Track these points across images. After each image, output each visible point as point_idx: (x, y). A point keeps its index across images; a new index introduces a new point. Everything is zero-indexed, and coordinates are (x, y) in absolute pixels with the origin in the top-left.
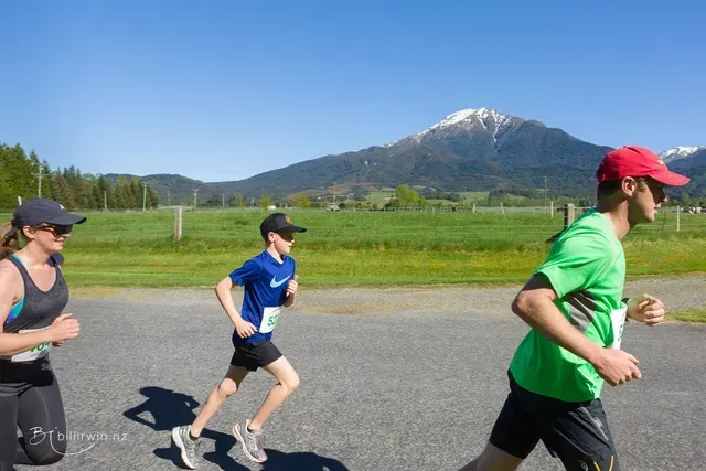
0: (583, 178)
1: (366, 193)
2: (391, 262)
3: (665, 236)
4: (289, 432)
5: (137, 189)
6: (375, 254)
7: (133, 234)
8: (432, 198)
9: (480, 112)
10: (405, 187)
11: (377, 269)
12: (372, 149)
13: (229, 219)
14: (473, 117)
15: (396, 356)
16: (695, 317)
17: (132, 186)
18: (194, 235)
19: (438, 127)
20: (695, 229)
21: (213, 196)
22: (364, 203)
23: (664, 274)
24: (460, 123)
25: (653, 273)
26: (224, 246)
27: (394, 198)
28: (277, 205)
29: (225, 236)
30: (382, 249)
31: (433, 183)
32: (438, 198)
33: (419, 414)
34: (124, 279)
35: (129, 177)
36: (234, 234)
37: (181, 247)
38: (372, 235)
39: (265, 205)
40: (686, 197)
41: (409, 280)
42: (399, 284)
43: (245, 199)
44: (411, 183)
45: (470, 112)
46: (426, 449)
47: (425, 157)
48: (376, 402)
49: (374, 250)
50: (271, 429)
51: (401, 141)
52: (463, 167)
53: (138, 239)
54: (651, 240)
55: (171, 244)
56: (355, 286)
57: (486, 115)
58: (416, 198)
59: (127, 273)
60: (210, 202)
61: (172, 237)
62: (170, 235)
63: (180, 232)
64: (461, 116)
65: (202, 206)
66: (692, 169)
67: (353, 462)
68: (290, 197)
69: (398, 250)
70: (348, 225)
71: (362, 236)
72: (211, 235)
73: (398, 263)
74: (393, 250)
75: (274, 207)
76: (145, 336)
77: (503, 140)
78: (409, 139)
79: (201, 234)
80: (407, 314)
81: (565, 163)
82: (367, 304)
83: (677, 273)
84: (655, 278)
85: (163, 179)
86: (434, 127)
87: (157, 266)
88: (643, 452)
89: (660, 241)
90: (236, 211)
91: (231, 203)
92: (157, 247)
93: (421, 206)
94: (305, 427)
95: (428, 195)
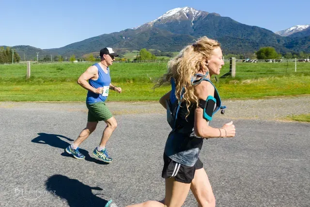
0: (242, 44)
1: (124, 53)
2: (136, 89)
3: (288, 75)
4: (82, 174)
5: (9, 52)
6: (128, 85)
7: (7, 75)
8: (159, 56)
9: (185, 9)
10: (145, 50)
11: (129, 92)
12: (127, 30)
13: (53, 67)
14: (181, 12)
15: (137, 137)
16: (304, 119)
17: (7, 52)
18: (36, 76)
19: (162, 18)
20: (306, 71)
21: (47, 56)
22: (123, 59)
23: (286, 96)
24: (174, 15)
25: (280, 95)
26: (51, 81)
27: (139, 56)
28: (78, 60)
29: (52, 75)
30: (132, 82)
31: (159, 47)
32: (162, 56)
33: (149, 167)
34: (3, 97)
35: (5, 47)
36: (56, 75)
37: (30, 82)
38: (126, 75)
39: (73, 60)
40: (301, 54)
41: (145, 98)
42: (140, 100)
43: (62, 57)
44: (148, 48)
45: (179, 9)
46: (152, 185)
47: (154, 34)
48: (127, 160)
49: (128, 83)
50: (73, 172)
51: (142, 26)
52: (176, 39)
53: (9, 78)
54: (279, 77)
55: (25, 80)
56: (117, 101)
57: (188, 11)
58: (150, 56)
59: (4, 94)
60: (45, 59)
61: (26, 77)
62: (24, 75)
63: (30, 75)
64: (174, 12)
65: (40, 61)
66: (305, 38)
67: (114, 190)
68: (85, 56)
69: (140, 83)
70: (114, 70)
71: (121, 75)
72: (45, 75)
73: (140, 90)
74: (138, 83)
75: (76, 61)
76: (13, 126)
77: (197, 24)
78: (146, 25)
79: (40, 75)
80: (144, 116)
81: (232, 36)
82: (123, 110)
83: (294, 95)
84: (282, 97)
85: (21, 48)
86: (160, 18)
87: (19, 91)
88: (270, 190)
89: (284, 77)
90: (58, 64)
91: (55, 59)
92: (18, 81)
93: (153, 60)
94: (90, 172)
95: (157, 54)
